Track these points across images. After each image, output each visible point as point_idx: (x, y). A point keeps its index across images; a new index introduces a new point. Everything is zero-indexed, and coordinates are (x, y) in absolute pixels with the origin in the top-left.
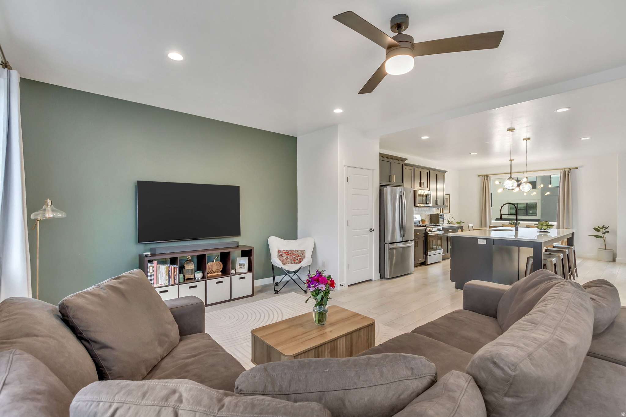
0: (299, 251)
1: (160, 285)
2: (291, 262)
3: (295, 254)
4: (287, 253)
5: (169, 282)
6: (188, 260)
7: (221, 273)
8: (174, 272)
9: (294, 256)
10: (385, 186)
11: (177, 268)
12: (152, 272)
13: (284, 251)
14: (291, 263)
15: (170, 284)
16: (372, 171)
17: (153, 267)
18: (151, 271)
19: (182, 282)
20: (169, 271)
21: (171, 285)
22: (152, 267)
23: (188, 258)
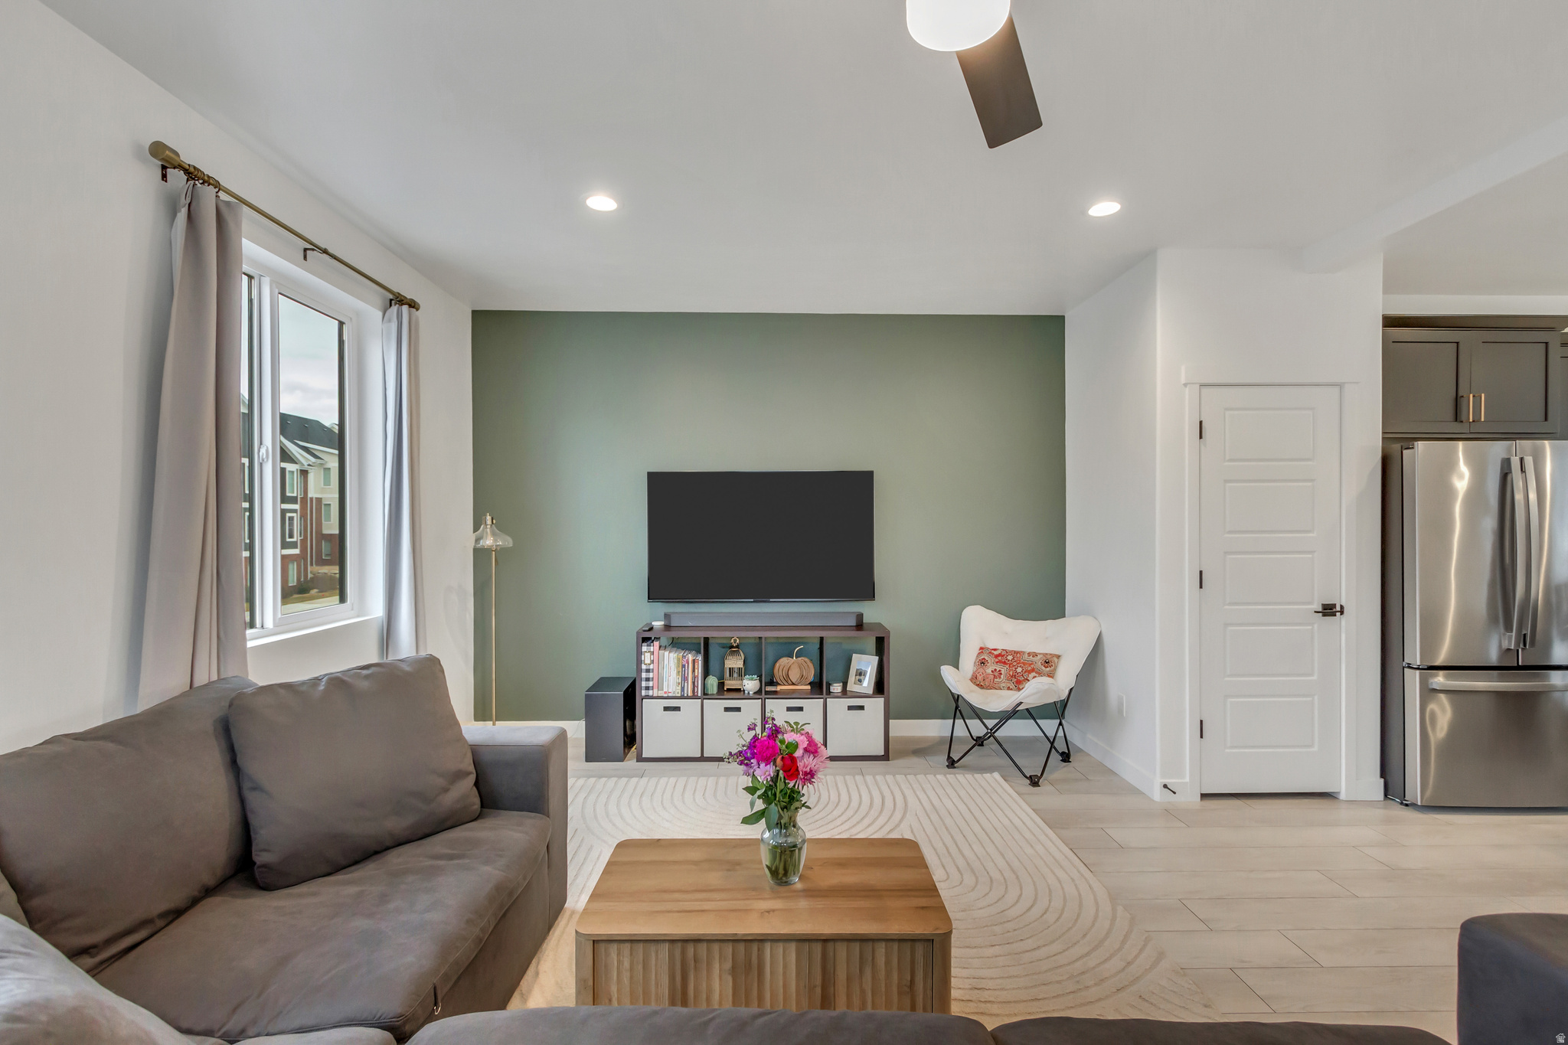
0: (1039, 656)
1: (665, 693)
2: (1009, 685)
3: (1023, 663)
4: (1001, 657)
5: (683, 689)
6: (732, 647)
7: (809, 687)
8: (694, 671)
9: (1019, 670)
10: (1408, 442)
11: (700, 662)
12: (649, 664)
13: (995, 650)
14: (1009, 688)
15: (686, 695)
16: (1336, 390)
17: (652, 653)
18: (648, 661)
19: (713, 694)
20: (683, 666)
21: (688, 698)
22: (649, 654)
23: (732, 641)
